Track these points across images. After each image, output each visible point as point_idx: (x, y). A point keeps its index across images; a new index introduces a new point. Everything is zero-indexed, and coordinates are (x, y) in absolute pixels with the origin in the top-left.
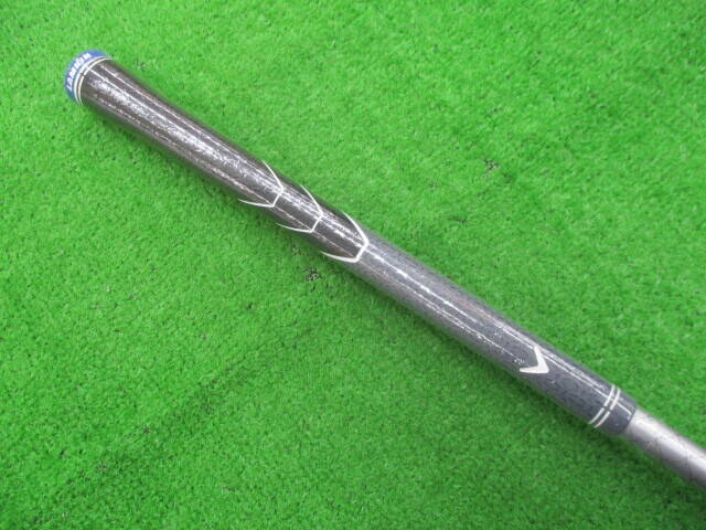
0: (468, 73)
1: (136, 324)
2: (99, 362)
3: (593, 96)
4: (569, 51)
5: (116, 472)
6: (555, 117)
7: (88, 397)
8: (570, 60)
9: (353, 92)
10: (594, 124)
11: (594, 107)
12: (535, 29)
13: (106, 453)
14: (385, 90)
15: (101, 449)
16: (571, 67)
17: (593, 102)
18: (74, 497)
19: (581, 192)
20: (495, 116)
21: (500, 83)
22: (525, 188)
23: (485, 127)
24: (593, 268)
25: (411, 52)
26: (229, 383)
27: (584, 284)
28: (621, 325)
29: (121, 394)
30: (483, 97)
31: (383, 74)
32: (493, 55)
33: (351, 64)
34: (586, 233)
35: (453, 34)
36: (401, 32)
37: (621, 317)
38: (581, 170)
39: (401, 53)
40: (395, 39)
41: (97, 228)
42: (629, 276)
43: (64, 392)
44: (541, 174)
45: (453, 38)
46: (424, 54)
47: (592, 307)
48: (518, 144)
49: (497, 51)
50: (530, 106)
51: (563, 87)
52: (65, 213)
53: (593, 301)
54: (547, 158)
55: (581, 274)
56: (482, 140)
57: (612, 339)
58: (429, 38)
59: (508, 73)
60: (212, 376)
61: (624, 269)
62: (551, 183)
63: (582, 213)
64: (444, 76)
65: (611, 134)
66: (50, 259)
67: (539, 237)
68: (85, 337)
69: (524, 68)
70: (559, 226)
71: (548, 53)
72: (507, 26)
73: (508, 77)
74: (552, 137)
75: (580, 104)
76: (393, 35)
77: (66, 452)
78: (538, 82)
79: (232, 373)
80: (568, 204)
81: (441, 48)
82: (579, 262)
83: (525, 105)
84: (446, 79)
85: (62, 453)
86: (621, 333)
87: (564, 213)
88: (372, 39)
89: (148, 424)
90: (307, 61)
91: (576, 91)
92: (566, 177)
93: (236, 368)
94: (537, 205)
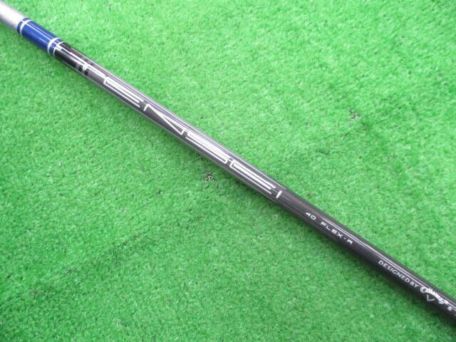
0: (347, 46)
1: (76, 192)
2: (44, 215)
3: (440, 75)
4: (426, 39)
5: (43, 298)
6: (409, 86)
7: (33, 239)
8: (426, 46)
9: (259, 47)
10: (437, 96)
11: (439, 83)
12: (403, 19)
13: (39, 283)
14: (283, 49)
15: (35, 279)
16: (426, 51)
17: (439, 79)
18: (11, 311)
19: (419, 145)
20: (362, 80)
21: (369, 57)
22: (377, 136)
23: (353, 87)
24: (419, 205)
25: (306, 24)
26: (136, 246)
27: (411, 215)
28: (434, 252)
29: (57, 241)
30: (356, 65)
31: (284, 36)
32: (367, 35)
33: (261, 26)
34: (418, 178)
35: (341, 14)
36: (301, 7)
37: (435, 245)
38: (422, 129)
39: (299, 23)
40: (296, 12)
41: (60, 119)
42: (446, 215)
43: (17, 233)
44: (391, 127)
45: (340, 17)
46: (316, 26)
47: (414, 234)
48: (377, 101)
49: (371, 32)
50: (391, 76)
51: (417, 65)
52: (39, 104)
53: (416, 230)
54: (398, 117)
55: (409, 208)
56: (350, 96)
57: (426, 261)
58: (322, 15)
59: (376, 50)
60: (123, 239)
61: (444, 209)
62: (397, 135)
63: (418, 162)
64: (329, 45)
65: (449, 106)
66: (24, 136)
67: (381, 174)
68: (38, 196)
69: (389, 47)
70: (398, 169)
71: (409, 38)
72: (381, 14)
73: (376, 53)
74: (404, 101)
75: (430, 79)
76: (295, 9)
77: (12, 277)
78: (399, 58)
79: (138, 240)
80: (408, 153)
81: (329, 24)
82: (409, 199)
83: (387, 75)
84: (330, 48)
85: (9, 277)
86: (433, 258)
87: (403, 159)
88: (279, 10)
89: (72, 267)
90: (229, 19)
91: (427, 69)
92: (409, 133)
93: (142, 237)
94: (385, 150)
